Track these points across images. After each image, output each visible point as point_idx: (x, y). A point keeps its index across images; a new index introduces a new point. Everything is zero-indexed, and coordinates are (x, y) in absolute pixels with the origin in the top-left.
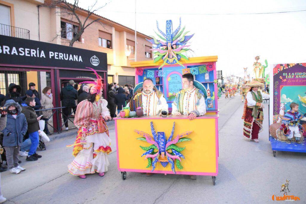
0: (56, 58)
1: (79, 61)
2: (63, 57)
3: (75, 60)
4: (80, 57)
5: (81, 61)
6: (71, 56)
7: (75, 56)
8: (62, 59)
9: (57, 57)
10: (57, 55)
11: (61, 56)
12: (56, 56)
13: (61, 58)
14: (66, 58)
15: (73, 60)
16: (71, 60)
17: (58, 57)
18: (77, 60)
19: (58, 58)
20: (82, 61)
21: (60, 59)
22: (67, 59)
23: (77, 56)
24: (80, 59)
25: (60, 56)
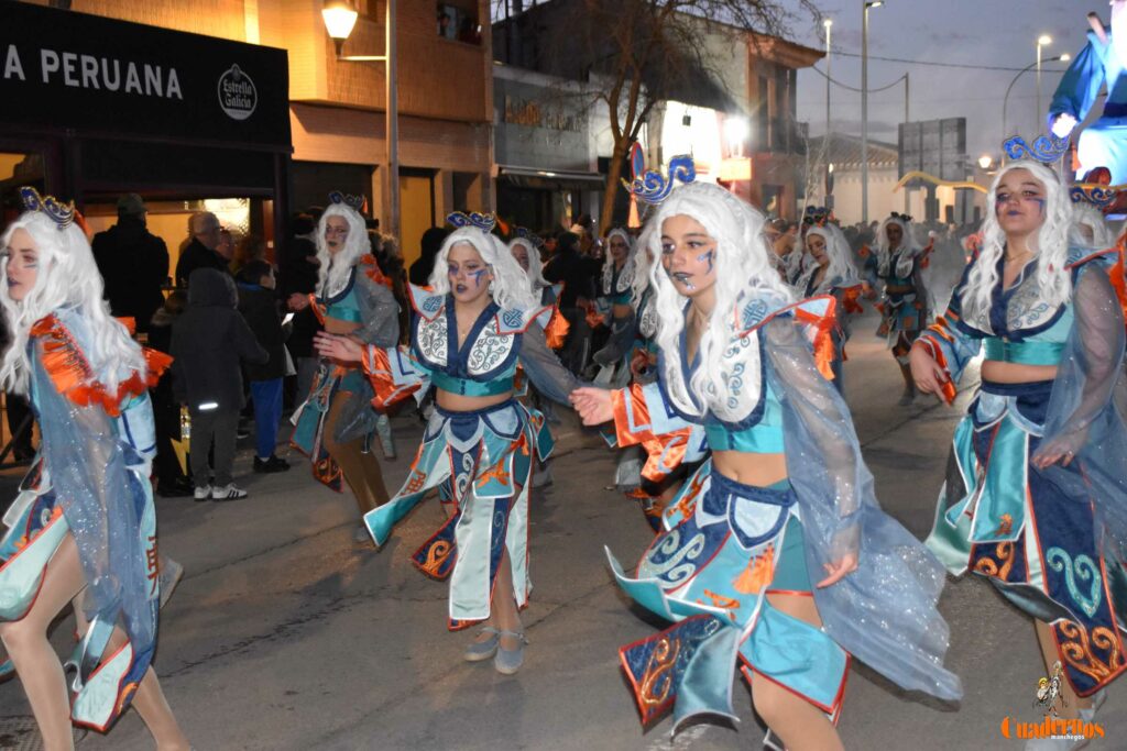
0: (69, 82)
1: (169, 95)
2: (100, 77)
3: (149, 92)
4: (173, 74)
5: (174, 94)
6: (132, 68)
7: (148, 69)
8: (96, 86)
9: (73, 76)
10: (72, 68)
11: (93, 70)
12: (68, 69)
13: (90, 79)
14: (112, 80)
15: (140, 91)
16: (134, 89)
17: (77, 75)
18: (159, 92)
19: (75, 83)
20: (180, 96)
21: (86, 84)
22: (114, 87)
23: (158, 69)
24: (174, 88)
25: (86, 73)
